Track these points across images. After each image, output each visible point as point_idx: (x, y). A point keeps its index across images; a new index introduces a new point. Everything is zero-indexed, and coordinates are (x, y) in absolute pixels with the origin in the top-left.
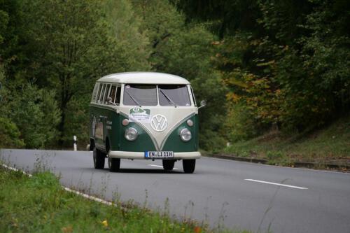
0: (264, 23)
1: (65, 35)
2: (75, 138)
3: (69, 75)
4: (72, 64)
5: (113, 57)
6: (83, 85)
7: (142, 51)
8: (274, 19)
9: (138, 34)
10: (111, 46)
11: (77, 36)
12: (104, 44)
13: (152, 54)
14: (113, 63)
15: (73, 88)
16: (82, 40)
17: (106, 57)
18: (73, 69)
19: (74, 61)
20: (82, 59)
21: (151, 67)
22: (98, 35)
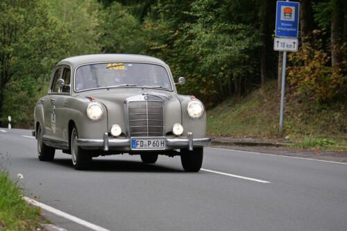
0: (158, 9)
1: (5, 15)
2: (10, 118)
3: (8, 55)
4: (12, 44)
5: (54, 38)
6: (22, 66)
7: (91, 32)
8: (167, 6)
9: (86, 15)
10: (52, 27)
11: (17, 16)
12: (45, 25)
13: (102, 36)
14: (54, 44)
15: (12, 69)
16: (23, 20)
17: (47, 37)
18: (12, 49)
19: (13, 41)
20: (21, 40)
21: (100, 49)
22: (38, 16)
